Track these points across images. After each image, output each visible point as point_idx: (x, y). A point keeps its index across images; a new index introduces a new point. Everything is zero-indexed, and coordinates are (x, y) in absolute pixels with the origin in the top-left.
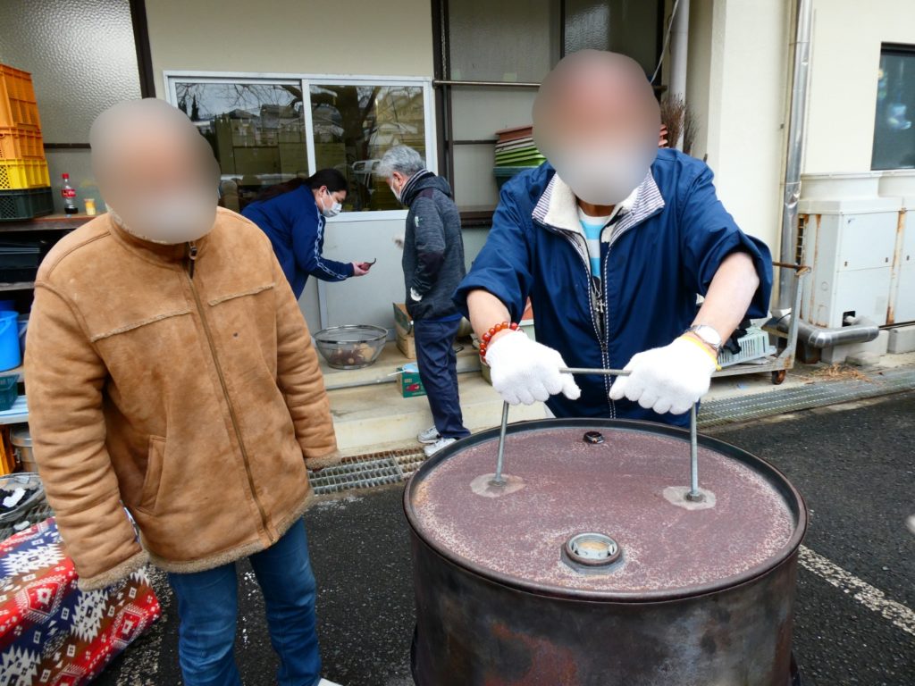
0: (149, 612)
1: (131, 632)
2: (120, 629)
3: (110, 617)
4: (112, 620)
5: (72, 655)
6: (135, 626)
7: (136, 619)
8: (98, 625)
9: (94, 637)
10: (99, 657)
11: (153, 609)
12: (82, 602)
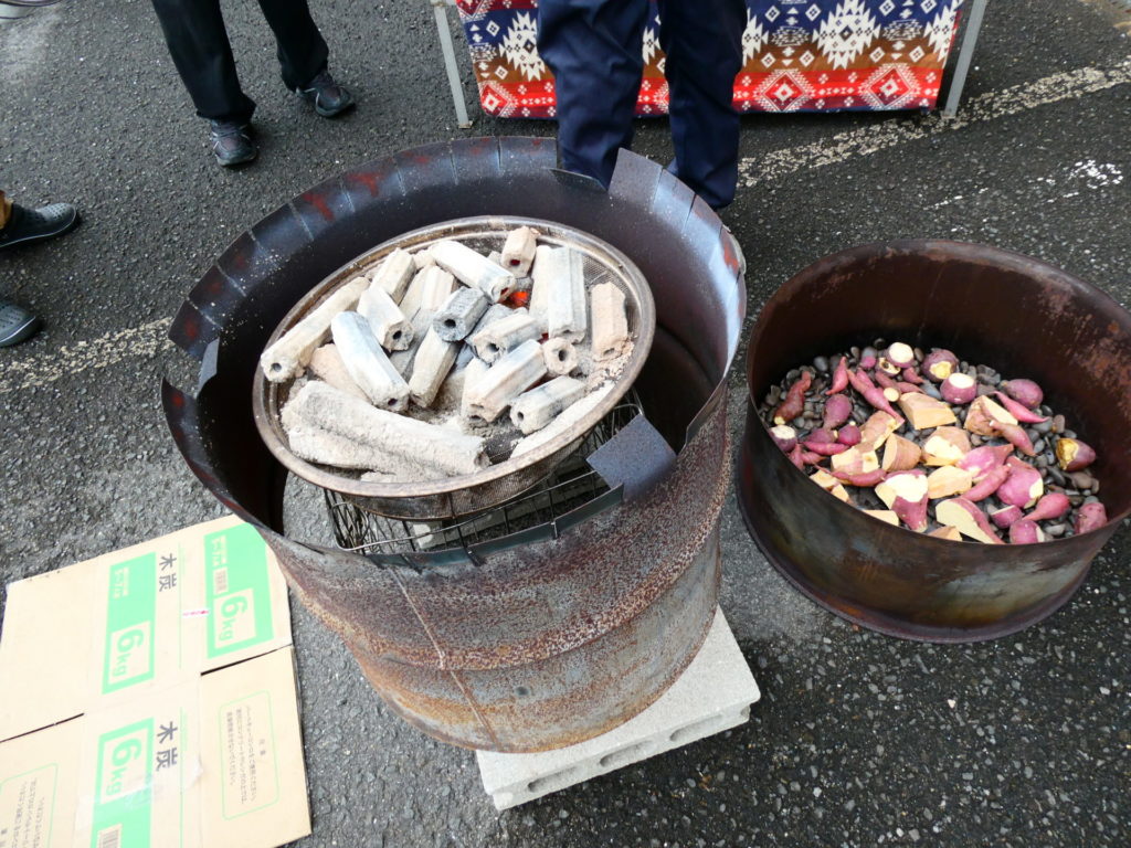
0: (922, 91)
1: (891, 98)
2: (880, 84)
3: (871, 61)
4: (873, 67)
5: (806, 64)
6: (898, 94)
7: (903, 88)
8: (853, 57)
9: (840, 66)
10: (836, 91)
11: (928, 92)
12: (841, 15)
